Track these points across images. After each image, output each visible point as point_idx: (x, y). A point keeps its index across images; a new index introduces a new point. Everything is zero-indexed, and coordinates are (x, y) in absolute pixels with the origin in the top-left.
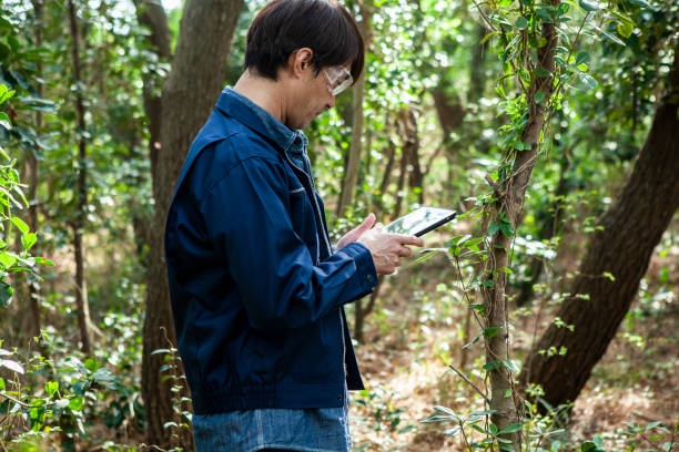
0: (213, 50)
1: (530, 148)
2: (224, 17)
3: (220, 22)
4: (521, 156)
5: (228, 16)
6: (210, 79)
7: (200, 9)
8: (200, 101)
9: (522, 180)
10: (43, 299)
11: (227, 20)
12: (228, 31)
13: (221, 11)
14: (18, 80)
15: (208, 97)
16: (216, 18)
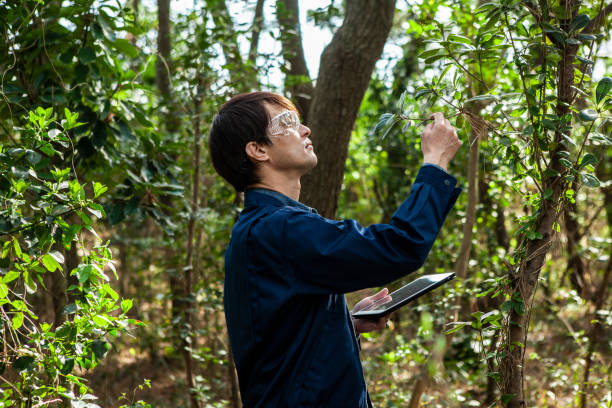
0: (335, 140)
1: (541, 238)
2: (344, 112)
3: (340, 116)
4: (535, 243)
5: (348, 111)
6: (331, 165)
7: (324, 105)
8: (322, 184)
9: (534, 264)
10: (195, 351)
11: (347, 115)
12: (348, 124)
13: (342, 106)
14: (159, 169)
15: (330, 180)
16: (338, 113)
